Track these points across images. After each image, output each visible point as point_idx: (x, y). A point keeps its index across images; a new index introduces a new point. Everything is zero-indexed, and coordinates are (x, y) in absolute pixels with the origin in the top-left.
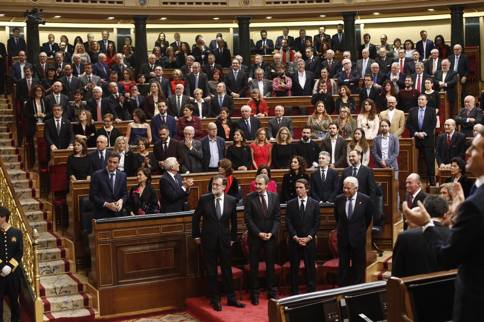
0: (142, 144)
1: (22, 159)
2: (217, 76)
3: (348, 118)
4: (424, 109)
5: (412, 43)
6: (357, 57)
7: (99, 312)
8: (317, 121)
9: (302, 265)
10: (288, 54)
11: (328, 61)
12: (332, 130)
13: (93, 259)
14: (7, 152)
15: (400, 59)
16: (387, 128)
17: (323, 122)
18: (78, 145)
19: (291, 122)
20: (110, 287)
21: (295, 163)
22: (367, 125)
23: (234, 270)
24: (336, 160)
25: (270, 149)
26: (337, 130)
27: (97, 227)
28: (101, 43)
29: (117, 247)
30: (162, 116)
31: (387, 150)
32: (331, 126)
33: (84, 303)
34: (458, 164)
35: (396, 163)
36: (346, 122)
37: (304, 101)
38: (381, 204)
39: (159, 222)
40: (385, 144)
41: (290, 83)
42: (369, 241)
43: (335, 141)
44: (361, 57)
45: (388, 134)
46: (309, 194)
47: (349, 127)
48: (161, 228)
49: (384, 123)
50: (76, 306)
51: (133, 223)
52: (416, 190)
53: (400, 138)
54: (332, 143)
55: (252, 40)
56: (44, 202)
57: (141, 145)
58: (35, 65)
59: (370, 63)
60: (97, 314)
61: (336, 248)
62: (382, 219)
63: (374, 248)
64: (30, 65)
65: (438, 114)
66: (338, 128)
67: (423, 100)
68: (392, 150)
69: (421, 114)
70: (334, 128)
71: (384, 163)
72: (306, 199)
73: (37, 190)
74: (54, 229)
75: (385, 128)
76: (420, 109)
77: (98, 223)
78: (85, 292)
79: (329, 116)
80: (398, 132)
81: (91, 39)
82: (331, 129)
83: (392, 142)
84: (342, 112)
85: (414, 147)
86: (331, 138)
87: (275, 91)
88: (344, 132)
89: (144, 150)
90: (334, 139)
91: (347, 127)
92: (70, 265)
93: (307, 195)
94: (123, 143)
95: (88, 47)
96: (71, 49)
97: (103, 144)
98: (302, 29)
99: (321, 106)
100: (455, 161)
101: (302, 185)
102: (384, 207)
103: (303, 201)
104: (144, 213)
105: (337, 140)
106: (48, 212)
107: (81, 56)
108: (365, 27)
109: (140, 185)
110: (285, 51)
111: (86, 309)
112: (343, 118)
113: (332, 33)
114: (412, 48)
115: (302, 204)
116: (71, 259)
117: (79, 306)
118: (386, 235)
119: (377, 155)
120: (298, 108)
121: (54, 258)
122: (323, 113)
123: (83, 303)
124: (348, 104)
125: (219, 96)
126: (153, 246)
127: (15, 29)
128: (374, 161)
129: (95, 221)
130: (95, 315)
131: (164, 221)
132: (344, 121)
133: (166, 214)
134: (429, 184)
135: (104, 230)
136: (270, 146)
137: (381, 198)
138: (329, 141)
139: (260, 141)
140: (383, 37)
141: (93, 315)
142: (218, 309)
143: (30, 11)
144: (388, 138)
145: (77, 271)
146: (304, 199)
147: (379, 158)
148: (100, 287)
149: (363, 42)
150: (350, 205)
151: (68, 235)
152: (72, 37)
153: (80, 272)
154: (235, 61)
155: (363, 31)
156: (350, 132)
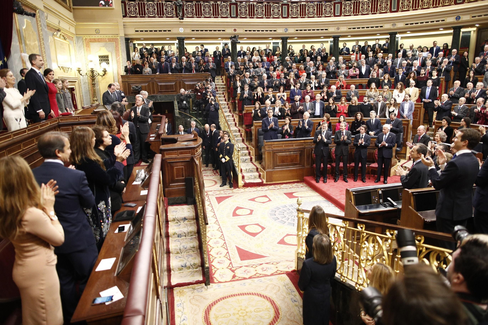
1: (230, 108)
2: (321, 68)
3: (387, 92)
4: (430, 87)
5: (427, 48)
6: (395, 57)
7: (265, 181)
8: (370, 93)
9: (360, 165)
10: (358, 55)
11: (379, 59)
13: (263, 156)
14: (223, 104)
15: (419, 58)
16: (408, 98)
17: (374, 94)
19: (358, 92)
20: (270, 170)
21: (359, 116)
22: (398, 95)
23: (328, 166)
24: (380, 114)
25: (347, 107)
26: (382, 98)
27: (266, 144)
28: (265, 50)
29: (274, 153)
30: (296, 90)
31: (407, 109)
32: (379, 96)
34: (446, 120)
35: (412, 116)
37: (365, 81)
38: (401, 136)
39: (293, 142)
40: (407, 106)
41: (358, 72)
42: (394, 154)
43: (381, 104)
44: (397, 57)
45: (409, 101)
47: (387, 96)
48: (294, 145)
49: (407, 96)
50: (255, 178)
51: (281, 142)
52: (422, 134)
53: (415, 102)
55: (340, 48)
56: (241, 129)
58: (236, 63)
59: (402, 60)
61: (377, 158)
62: (402, 144)
63: (396, 158)
64: (233, 63)
65: (438, 89)
67: (430, 83)
68: (410, 110)
69: (428, 91)
71: (405, 116)
73: (237, 123)
74: (245, 142)
75: (407, 98)
76: (428, 87)
78: (259, 172)
79: (377, 90)
80: (414, 99)
81: (260, 49)
83: (410, 105)
84: (384, 88)
85: (422, 108)
86: (379, 103)
87: (350, 76)
88: (385, 99)
91: (386, 96)
94: (278, 103)
95: (260, 53)
96: (252, 54)
98: (366, 41)
99: (373, 85)
100: (444, 119)
101: (363, 129)
102: (403, 138)
103: (362, 135)
104: (288, 138)
105: (382, 103)
106: (242, 133)
107: (256, 58)
108: (401, 39)
109: (286, 124)
110: (357, 54)
112: (384, 92)
113: (382, 42)
114: (427, 51)
116: (253, 156)
118: (403, 152)
119: (401, 112)
120: (362, 84)
121: (246, 155)
122: (375, 88)
123: (258, 176)
124: (388, 83)
125: (323, 79)
126: (290, 153)
127: (226, 44)
128: (400, 115)
131: (295, 142)
132: (385, 93)
134: (429, 126)
135: (269, 145)
136: (347, 106)
137: (402, 134)
138: (377, 104)
139: (342, 103)
140: (411, 45)
141: (263, 182)
142: (317, 182)
143: (233, 36)
144: (408, 103)
147: (403, 113)
148: (266, 170)
149: (399, 48)
150: (385, 138)
151: (252, 145)
152: (251, 47)
153: (256, 162)
154: (331, 61)
155: (400, 42)
156: (388, 99)
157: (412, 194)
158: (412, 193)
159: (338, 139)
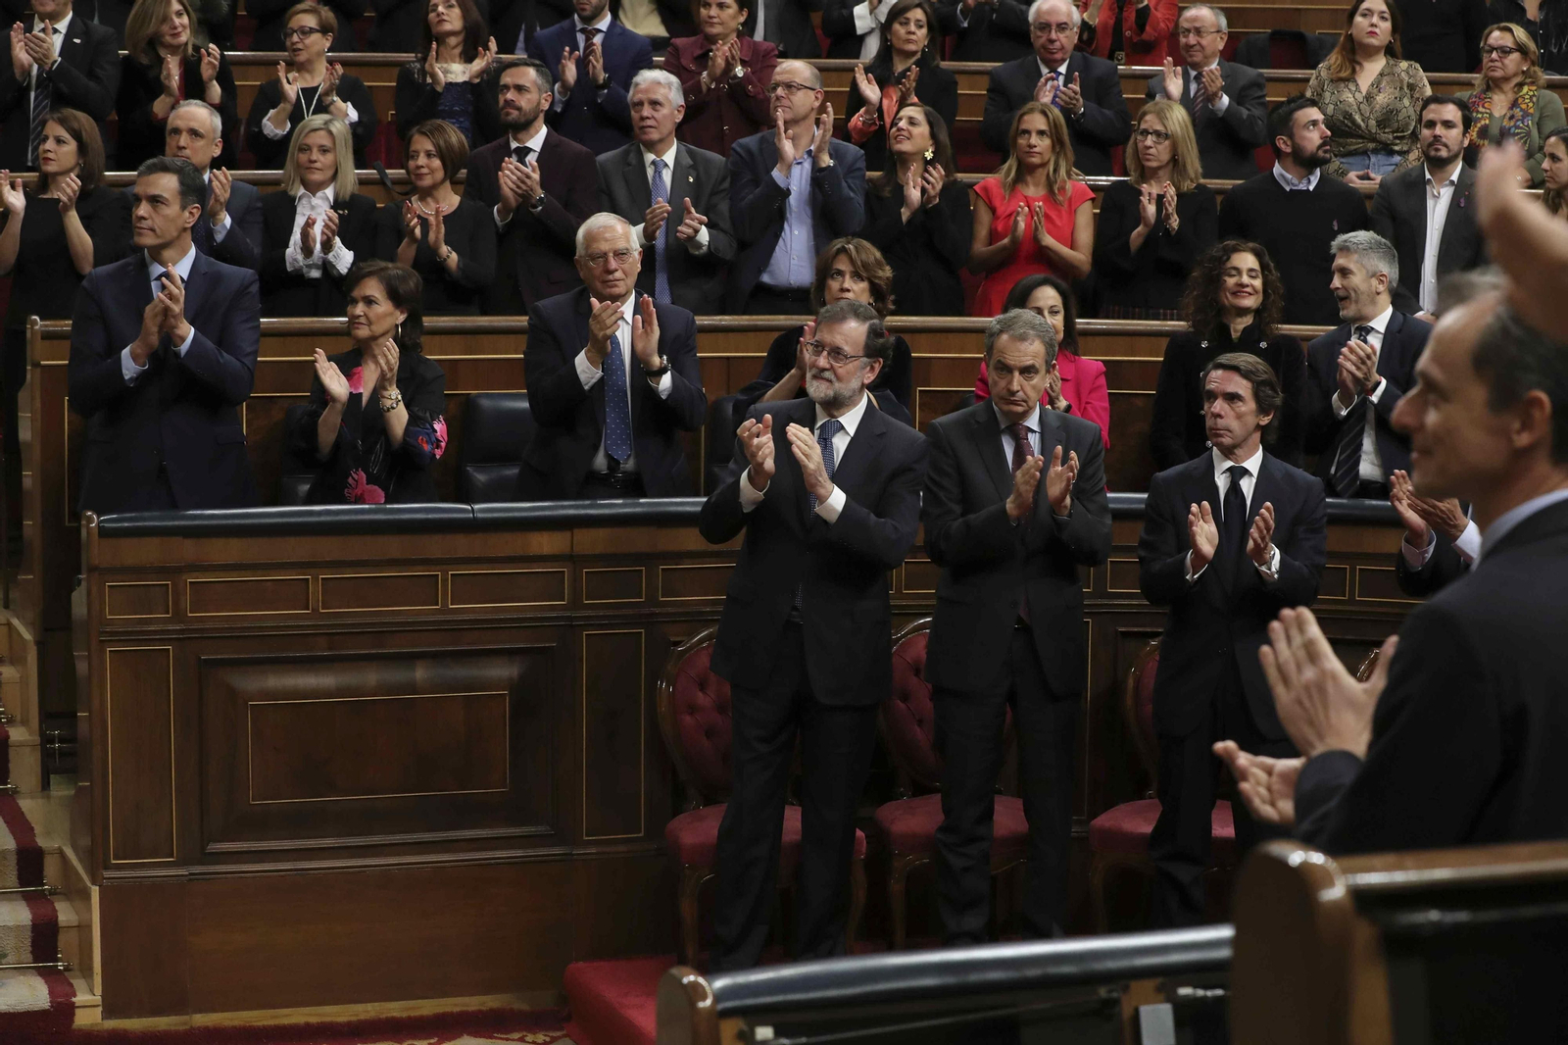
0: (429, 155)
3: (1520, 85)
7: (98, 999)
12: (1439, 130)
17: (1383, 99)
18: (59, 141)
20: (161, 870)
26: (1464, 135)
27: (102, 553)
29: (207, 663)
30: (583, 31)
32: (1434, 112)
33: (34, 944)
36: (1514, 104)
39: (435, 546)
43: (1446, 193)
46: (1272, 438)
48: (445, 581)
51: (292, 541)
54: (1430, 203)
57: (422, 160)
60: (89, 1005)
66: (1467, 123)
70: (1448, 124)
72: (1253, 463)
77: (103, 533)
78: (53, 892)
82: (1431, 124)
84: (1493, 49)
86: (1428, 176)
89: (435, 186)
90: (1441, 182)
92: (12, 753)
93: (1262, 441)
94: (324, 150)
97: (200, 143)
101: (1241, 386)
103: (1237, 473)
104: (383, 494)
105: (1458, 187)
111: (41, 975)
112: (1492, 85)
115: (1235, 489)
116: (25, 720)
117: (10, 958)
120: (1299, 38)
123: (28, 942)
126: (396, 675)
129: (94, 520)
130: (77, 1011)
131: (462, 545)
133: (477, 507)
135: (139, 571)
138: (1414, 190)
141: (63, 1009)
145: (45, 785)
146: (1245, 465)
148: (107, 867)
157: (1364, 933)
158: (1365, 899)
159: (968, 500)
